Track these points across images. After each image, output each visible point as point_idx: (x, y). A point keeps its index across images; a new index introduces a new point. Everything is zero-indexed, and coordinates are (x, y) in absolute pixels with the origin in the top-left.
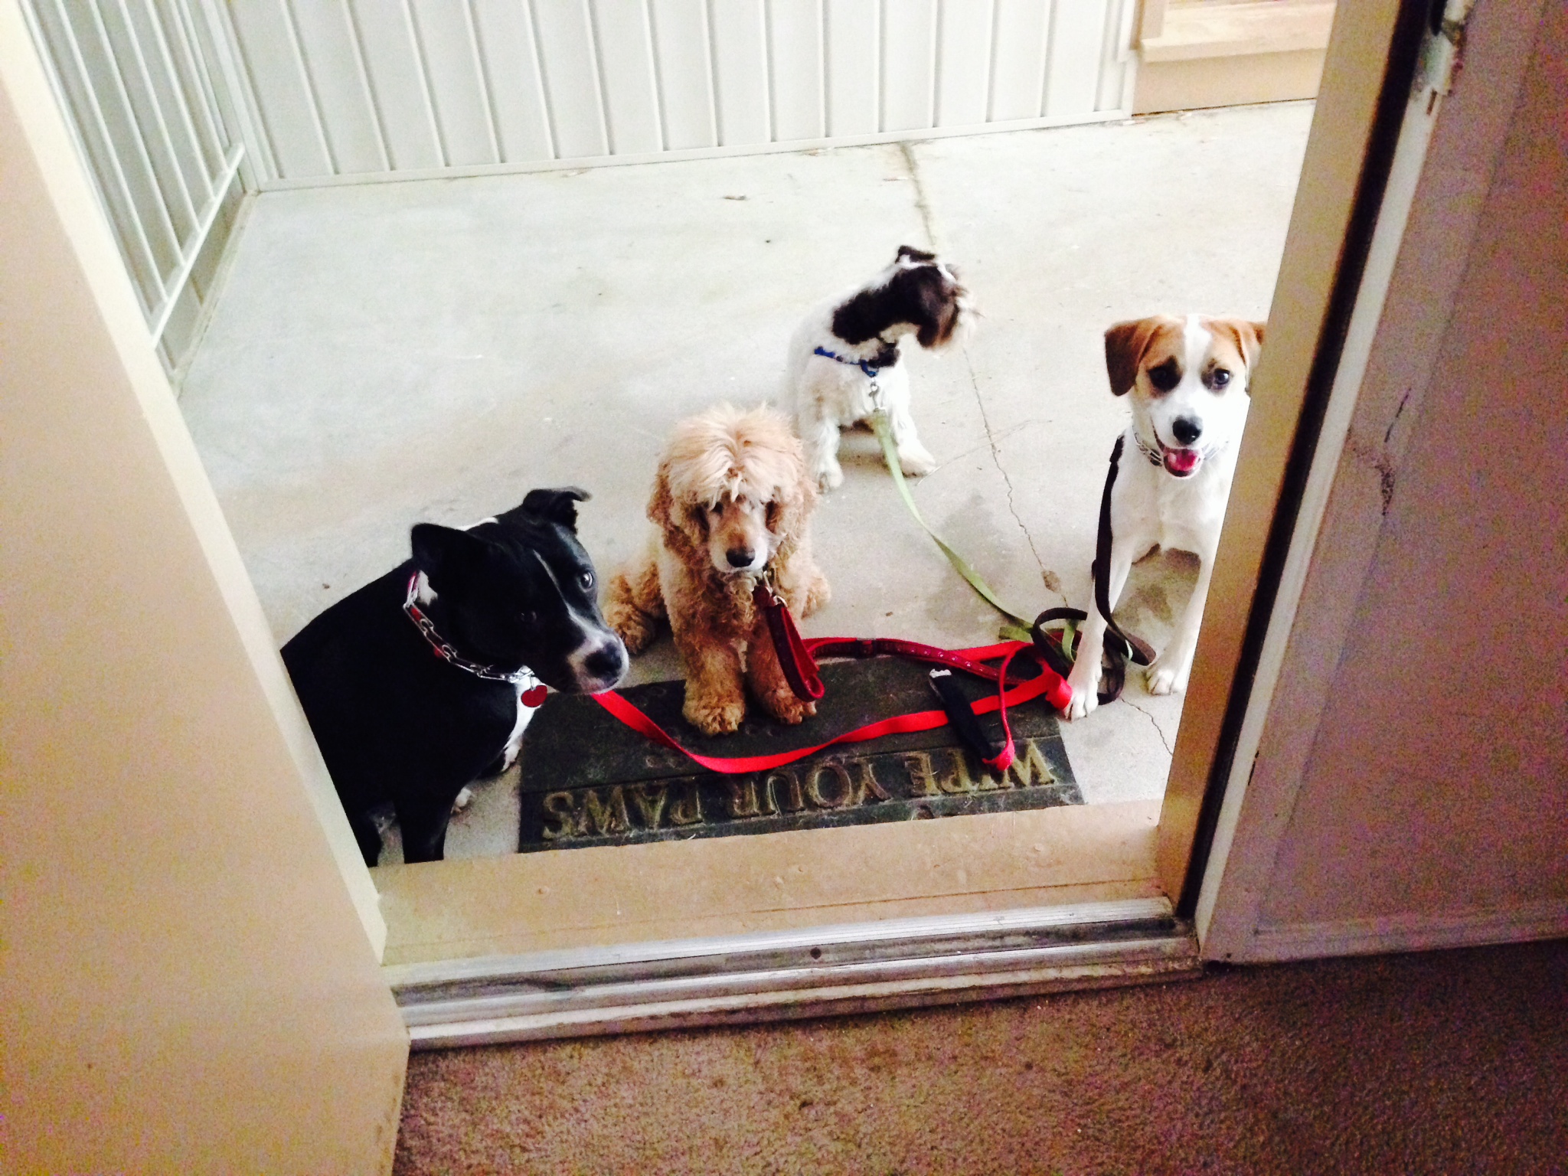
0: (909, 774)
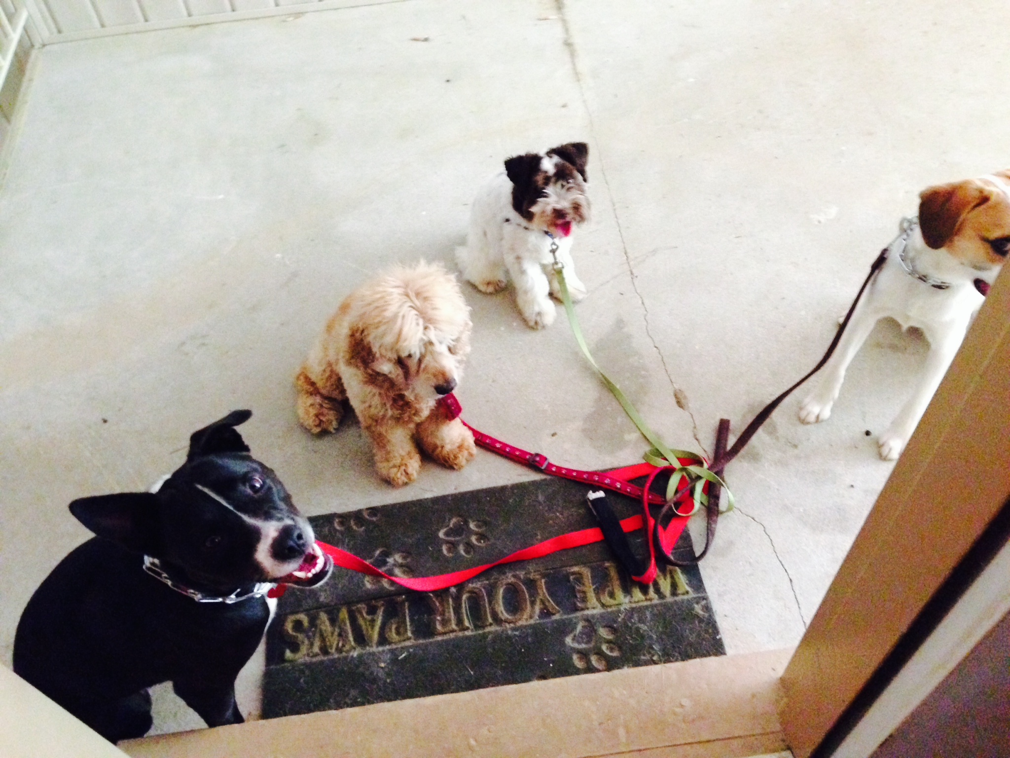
0: (574, 588)
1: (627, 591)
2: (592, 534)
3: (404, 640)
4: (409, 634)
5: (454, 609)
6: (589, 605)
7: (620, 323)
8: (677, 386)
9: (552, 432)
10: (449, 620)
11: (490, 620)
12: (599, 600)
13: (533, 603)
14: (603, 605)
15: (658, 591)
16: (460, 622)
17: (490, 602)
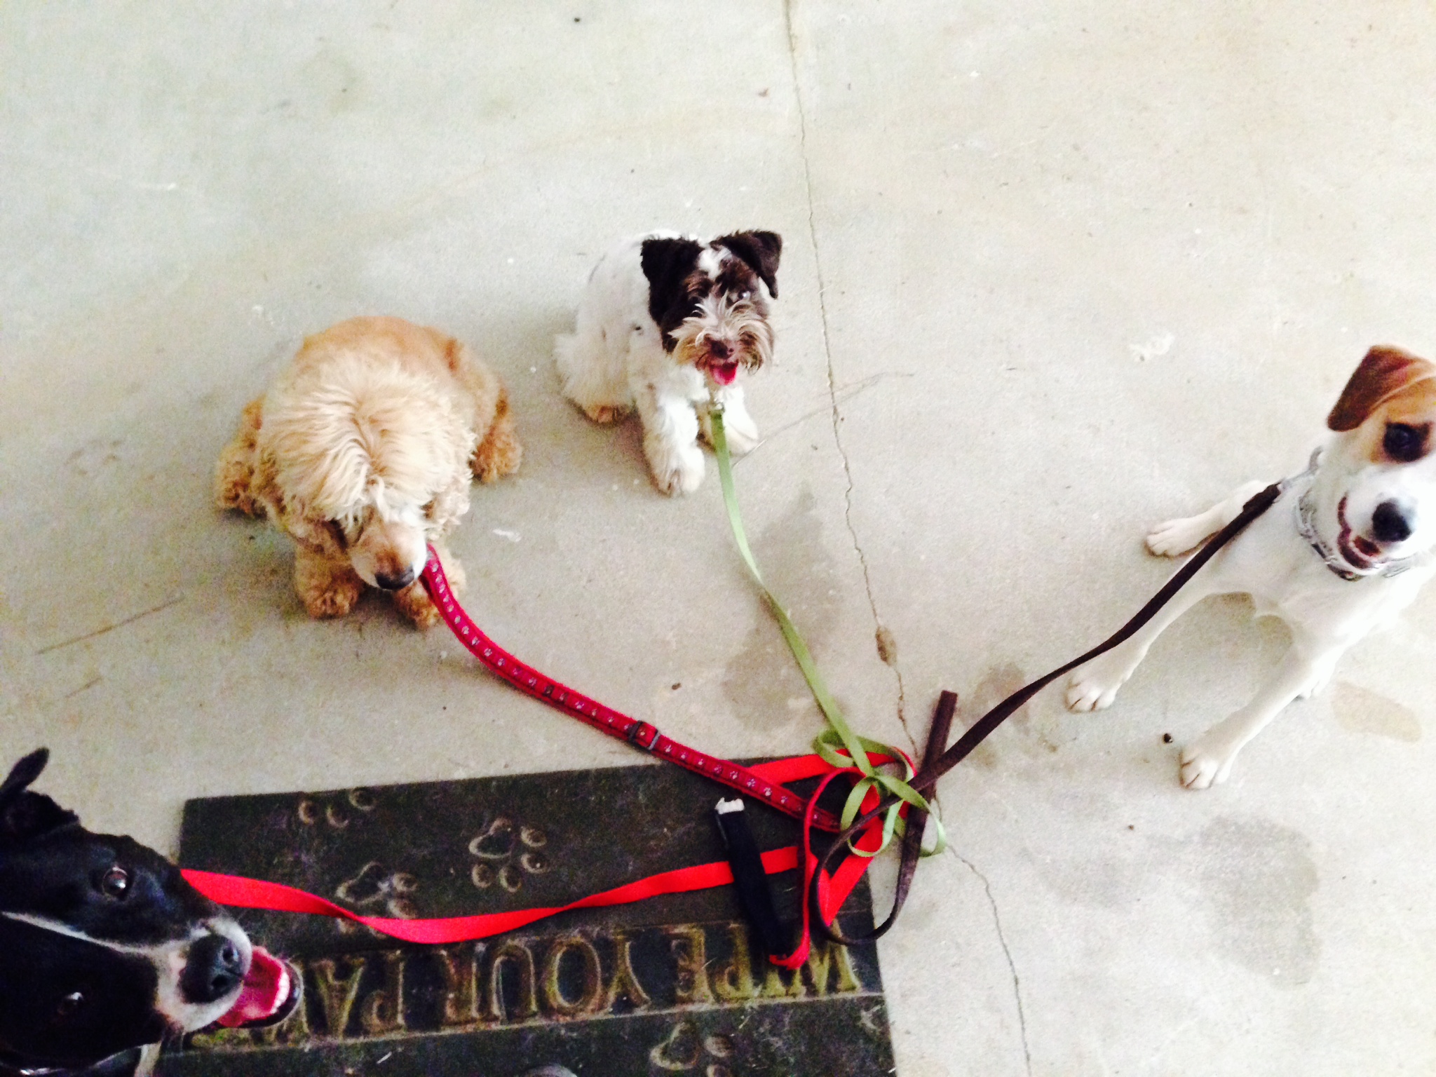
0: (676, 962)
1: (760, 978)
2: (716, 873)
3: (392, 1030)
4: (400, 1020)
5: (478, 980)
6: (696, 995)
7: (806, 500)
8: (881, 622)
9: (674, 682)
10: (468, 1002)
11: (534, 1007)
12: (712, 986)
13: (607, 983)
14: (719, 998)
15: (807, 980)
16: (484, 1005)
17: (538, 974)
